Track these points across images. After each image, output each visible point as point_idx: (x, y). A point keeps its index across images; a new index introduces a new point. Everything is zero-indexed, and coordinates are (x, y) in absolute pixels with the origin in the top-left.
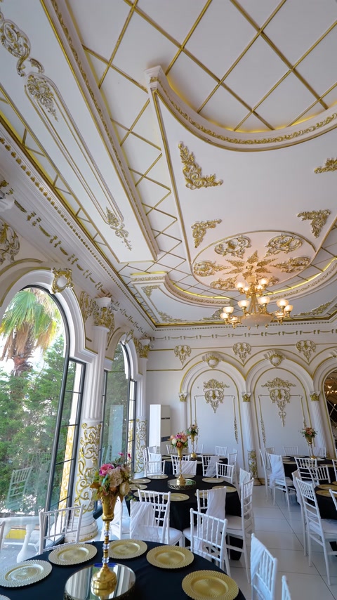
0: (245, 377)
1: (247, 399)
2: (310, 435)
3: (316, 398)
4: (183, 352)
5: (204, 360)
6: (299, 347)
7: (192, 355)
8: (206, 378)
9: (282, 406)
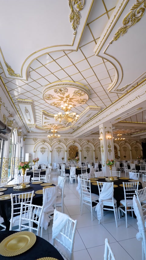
0: (51, 146)
1: (51, 152)
2: (63, 159)
3: (66, 151)
4: (35, 140)
5: (41, 142)
6: (65, 140)
7: (38, 140)
8: (41, 146)
9: (59, 153)
